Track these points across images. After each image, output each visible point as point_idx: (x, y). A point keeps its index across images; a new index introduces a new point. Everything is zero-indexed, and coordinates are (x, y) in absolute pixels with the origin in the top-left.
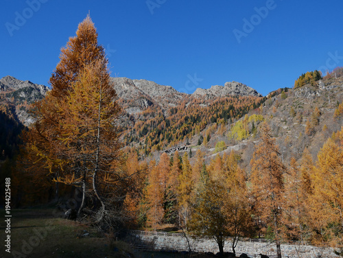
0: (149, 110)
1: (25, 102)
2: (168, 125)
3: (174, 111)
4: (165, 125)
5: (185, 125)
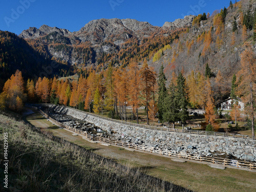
0: (129, 41)
1: (53, 42)
2: (138, 50)
3: (145, 40)
4: (136, 51)
5: (147, 51)
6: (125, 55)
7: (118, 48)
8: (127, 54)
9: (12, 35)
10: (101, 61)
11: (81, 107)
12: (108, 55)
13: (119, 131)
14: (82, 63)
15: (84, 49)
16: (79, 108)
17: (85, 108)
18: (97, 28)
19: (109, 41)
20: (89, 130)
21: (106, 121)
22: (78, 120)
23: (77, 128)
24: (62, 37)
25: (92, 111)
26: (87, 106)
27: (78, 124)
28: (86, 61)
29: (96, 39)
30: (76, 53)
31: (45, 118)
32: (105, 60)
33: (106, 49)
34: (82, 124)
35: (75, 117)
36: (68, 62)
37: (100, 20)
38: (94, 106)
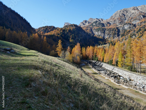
0: (143, 20)
1: (95, 27)
6: (140, 30)
7: (135, 26)
8: (142, 29)
9: (75, 26)
10: (123, 35)
11: (110, 63)
12: (128, 31)
13: (135, 80)
14: (111, 37)
15: (113, 29)
16: (109, 63)
17: (113, 64)
18: (121, 15)
19: (129, 22)
20: (115, 77)
21: (126, 72)
22: (109, 70)
23: (108, 75)
24: (100, 24)
25: (117, 66)
26: (114, 63)
27: (108, 72)
28: (113, 36)
29: (120, 22)
30: (108, 32)
31: (91, 68)
32: (126, 34)
33: (126, 27)
34: (111, 73)
35: (106, 68)
36: (103, 37)
37: (123, 9)
38: (119, 63)
